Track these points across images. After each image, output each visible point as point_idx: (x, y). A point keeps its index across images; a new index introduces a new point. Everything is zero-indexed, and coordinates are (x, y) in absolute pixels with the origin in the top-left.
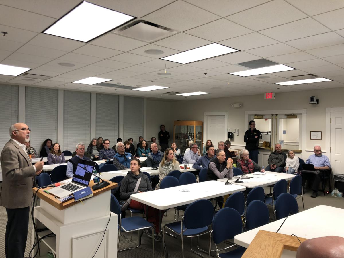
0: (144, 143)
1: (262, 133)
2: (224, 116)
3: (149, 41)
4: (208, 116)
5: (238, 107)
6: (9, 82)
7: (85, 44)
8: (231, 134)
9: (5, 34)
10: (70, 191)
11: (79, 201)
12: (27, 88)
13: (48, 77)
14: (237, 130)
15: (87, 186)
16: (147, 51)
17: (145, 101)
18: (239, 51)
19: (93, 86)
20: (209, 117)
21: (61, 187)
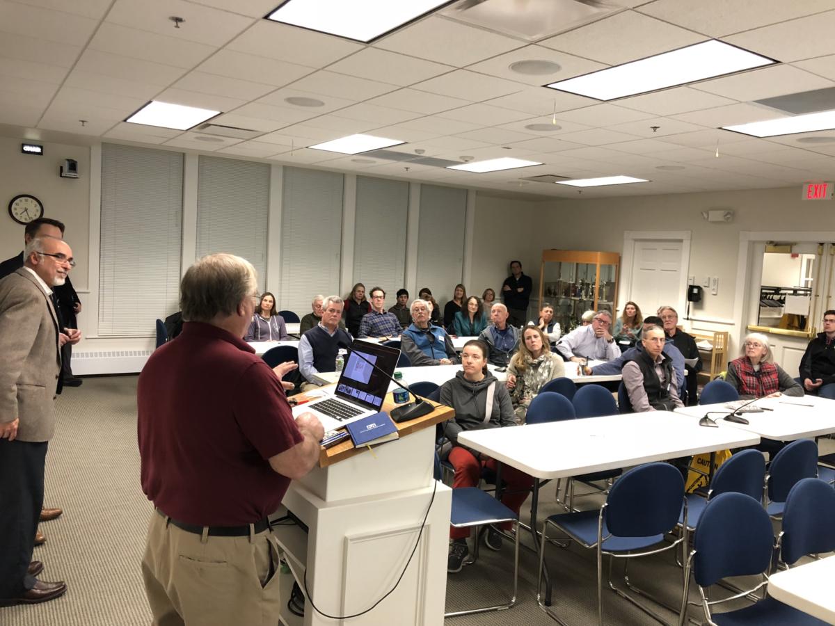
0: (472, 304)
1: (782, 292)
2: (681, 241)
3: (528, 39)
4: (636, 240)
5: (721, 219)
6: (167, 144)
7: (362, 46)
8: (695, 291)
9: (179, 24)
10: (335, 418)
11: (366, 448)
12: (204, 159)
13: (254, 134)
14: (715, 281)
15: (378, 408)
16: (517, 67)
17: (472, 197)
18: (777, 62)
19: (355, 157)
20: (637, 244)
21: (311, 406)
